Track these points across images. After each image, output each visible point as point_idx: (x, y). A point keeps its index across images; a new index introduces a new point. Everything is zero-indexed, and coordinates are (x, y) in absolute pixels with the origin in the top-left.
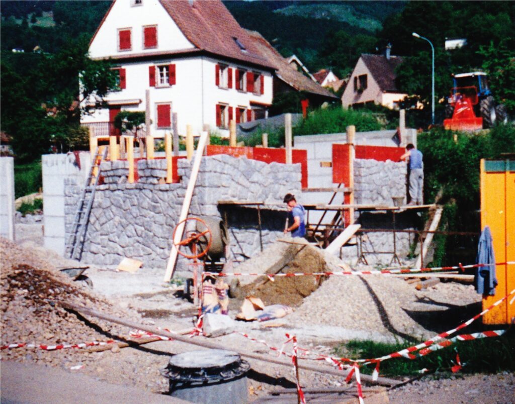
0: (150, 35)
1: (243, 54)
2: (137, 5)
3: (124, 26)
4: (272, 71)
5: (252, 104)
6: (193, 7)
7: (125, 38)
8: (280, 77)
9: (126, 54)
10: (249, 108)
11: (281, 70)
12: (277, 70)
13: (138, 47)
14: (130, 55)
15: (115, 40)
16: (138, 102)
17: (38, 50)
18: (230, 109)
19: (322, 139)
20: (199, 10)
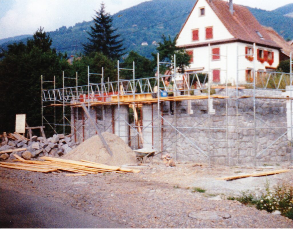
0: (209, 32)
1: (261, 40)
2: (201, 16)
3: (195, 27)
4: (279, 49)
5: (267, 68)
6: (233, 15)
7: (195, 34)
8: (283, 52)
9: (196, 43)
10: (265, 70)
11: (284, 48)
12: (282, 48)
13: (202, 39)
14: (198, 43)
15: (190, 36)
16: (202, 69)
17: (155, 43)
20: (236, 17)
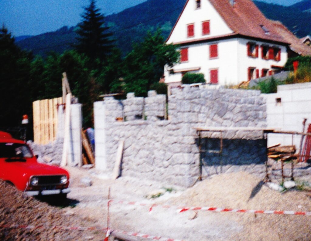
0: (206, 27)
1: (266, 35)
2: (197, 8)
3: (190, 22)
4: (287, 45)
5: (273, 67)
6: (234, 7)
7: (191, 29)
8: (291, 49)
9: (191, 39)
10: (270, 69)
11: (293, 44)
12: (291, 44)
13: (198, 35)
14: (194, 40)
15: (185, 31)
16: (198, 69)
18: (258, 71)
19: (296, 87)
20: (238, 9)
